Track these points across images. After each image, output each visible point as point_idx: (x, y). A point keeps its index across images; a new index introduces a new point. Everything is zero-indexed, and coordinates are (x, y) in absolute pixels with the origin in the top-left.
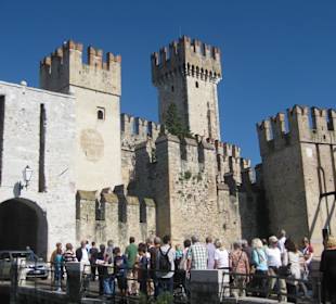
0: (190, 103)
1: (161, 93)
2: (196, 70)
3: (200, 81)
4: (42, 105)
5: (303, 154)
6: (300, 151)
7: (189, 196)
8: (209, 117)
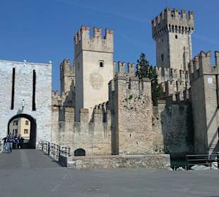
0: (171, 49)
1: (157, 44)
2: (174, 28)
3: (178, 34)
4: (34, 71)
5: (205, 82)
6: (203, 80)
7: (132, 108)
8: (184, 56)
